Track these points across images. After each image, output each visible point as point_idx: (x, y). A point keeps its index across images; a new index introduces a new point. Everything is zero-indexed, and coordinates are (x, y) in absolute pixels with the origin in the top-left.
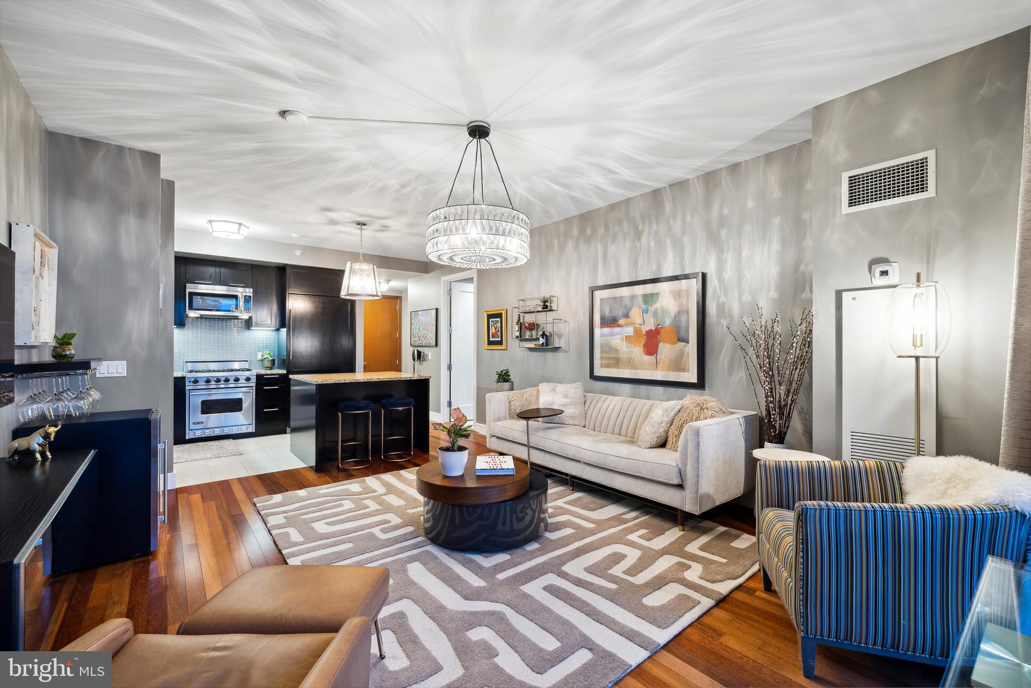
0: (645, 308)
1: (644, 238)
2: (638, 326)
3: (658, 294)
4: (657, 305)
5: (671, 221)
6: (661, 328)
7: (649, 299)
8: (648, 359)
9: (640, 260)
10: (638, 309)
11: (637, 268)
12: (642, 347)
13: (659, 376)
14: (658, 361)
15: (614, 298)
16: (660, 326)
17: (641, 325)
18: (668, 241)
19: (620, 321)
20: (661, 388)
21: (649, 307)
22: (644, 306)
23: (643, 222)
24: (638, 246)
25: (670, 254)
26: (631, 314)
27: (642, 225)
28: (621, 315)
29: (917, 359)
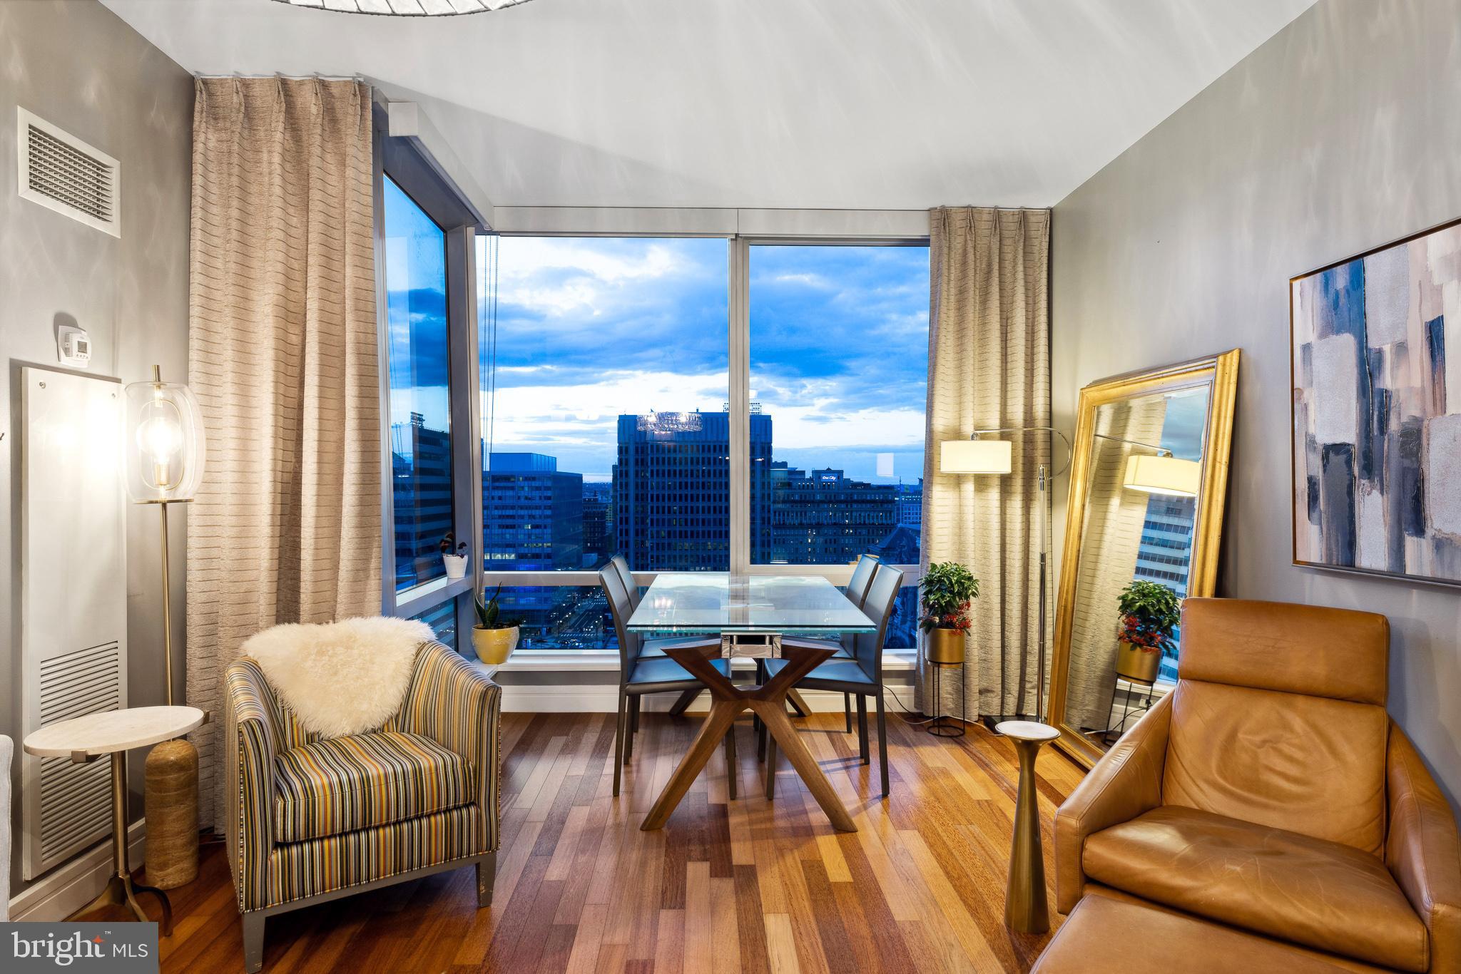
29: (164, 505)
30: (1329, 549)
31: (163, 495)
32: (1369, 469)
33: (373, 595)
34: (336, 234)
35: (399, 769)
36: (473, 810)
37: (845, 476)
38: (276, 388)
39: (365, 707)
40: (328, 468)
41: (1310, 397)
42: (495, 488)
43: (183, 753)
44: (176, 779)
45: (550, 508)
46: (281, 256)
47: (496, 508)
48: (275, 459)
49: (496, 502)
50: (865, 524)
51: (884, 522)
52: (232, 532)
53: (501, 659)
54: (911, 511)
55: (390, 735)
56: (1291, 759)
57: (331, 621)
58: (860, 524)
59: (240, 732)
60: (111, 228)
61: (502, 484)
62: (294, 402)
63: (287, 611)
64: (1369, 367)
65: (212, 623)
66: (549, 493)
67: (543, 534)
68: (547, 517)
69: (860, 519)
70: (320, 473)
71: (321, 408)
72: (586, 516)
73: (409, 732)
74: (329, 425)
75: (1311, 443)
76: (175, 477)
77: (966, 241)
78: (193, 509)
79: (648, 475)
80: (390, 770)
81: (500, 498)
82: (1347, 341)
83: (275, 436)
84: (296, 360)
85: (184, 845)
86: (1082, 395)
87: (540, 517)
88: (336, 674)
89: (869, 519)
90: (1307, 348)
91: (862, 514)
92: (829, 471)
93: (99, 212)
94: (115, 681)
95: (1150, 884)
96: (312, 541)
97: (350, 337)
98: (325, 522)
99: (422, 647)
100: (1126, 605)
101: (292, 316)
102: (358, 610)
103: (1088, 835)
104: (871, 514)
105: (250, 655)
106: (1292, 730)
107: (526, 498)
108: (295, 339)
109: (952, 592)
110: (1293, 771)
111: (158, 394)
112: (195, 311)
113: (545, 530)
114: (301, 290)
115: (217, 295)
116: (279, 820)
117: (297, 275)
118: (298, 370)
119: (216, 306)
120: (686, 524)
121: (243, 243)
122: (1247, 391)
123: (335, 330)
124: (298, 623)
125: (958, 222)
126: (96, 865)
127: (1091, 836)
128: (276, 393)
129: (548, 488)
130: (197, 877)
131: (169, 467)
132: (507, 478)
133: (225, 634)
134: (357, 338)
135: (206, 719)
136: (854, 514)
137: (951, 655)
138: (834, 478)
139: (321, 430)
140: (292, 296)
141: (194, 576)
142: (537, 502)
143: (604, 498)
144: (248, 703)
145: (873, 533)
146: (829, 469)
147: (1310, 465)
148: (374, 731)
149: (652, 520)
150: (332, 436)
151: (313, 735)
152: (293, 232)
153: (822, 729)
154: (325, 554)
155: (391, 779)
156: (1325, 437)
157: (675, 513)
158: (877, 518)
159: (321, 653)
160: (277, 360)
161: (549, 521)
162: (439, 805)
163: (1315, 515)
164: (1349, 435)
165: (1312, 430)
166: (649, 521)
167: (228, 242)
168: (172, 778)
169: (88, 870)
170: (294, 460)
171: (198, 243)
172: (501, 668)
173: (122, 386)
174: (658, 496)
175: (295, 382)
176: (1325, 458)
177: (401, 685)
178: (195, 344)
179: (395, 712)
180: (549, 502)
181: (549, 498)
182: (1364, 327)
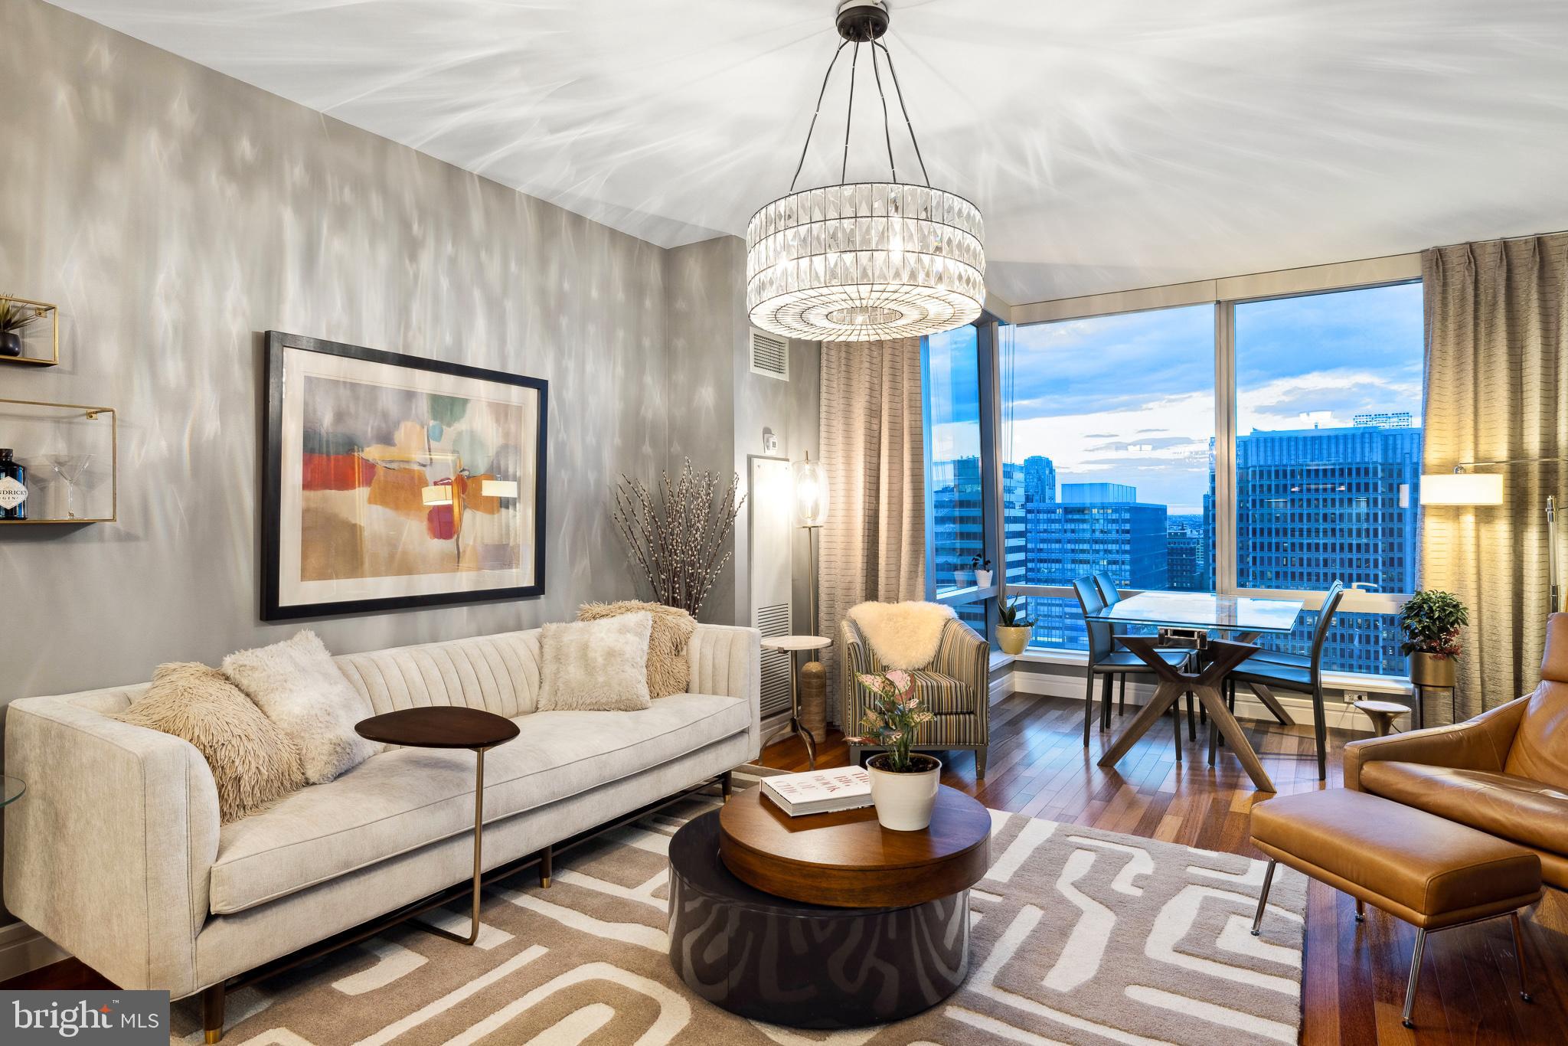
0: (434, 426)
1: (426, 258)
2: (416, 467)
3: (465, 402)
4: (462, 426)
5: (483, 254)
6: (469, 477)
7: (446, 408)
8: (438, 546)
9: (416, 309)
10: (418, 427)
11: (407, 327)
12: (426, 520)
13: (464, 582)
14: (461, 550)
15: (353, 386)
16: (466, 473)
17: (424, 466)
18: (477, 294)
19: (367, 449)
20: (465, 609)
21: (444, 427)
22: (432, 423)
23: (421, 221)
24: (411, 273)
25: (481, 323)
26: (399, 436)
27: (419, 225)
28: (369, 434)
29: (810, 529)
31: (810, 524)
33: (920, 588)
34: (898, 359)
35: (929, 684)
36: (972, 716)
38: (865, 458)
39: (914, 654)
40: (894, 507)
42: (1067, 521)
43: (819, 669)
44: (816, 682)
45: (1128, 542)
46: (867, 378)
47: (1069, 542)
48: (864, 502)
49: (1069, 535)
52: (842, 546)
53: (1018, 652)
55: (929, 673)
57: (895, 602)
59: (849, 648)
60: (785, 377)
61: (1076, 517)
62: (874, 466)
63: (871, 594)
65: (832, 599)
66: (1127, 527)
67: (1121, 569)
68: (1125, 552)
70: (889, 510)
71: (890, 470)
72: (1172, 552)
73: (939, 672)
74: (895, 480)
76: (815, 514)
78: (822, 531)
79: (1250, 505)
80: (924, 684)
81: (1073, 531)
83: (865, 488)
84: (875, 440)
85: (820, 721)
87: (1118, 552)
88: (898, 632)
93: (780, 371)
94: (786, 626)
95: (1400, 791)
96: (885, 553)
97: (906, 424)
98: (893, 541)
99: (948, 621)
101: (874, 413)
102: (911, 596)
103: (1367, 761)
105: (852, 616)
107: (1102, 532)
108: (875, 427)
109: (1431, 618)
111: (807, 467)
112: (823, 415)
113: (1123, 566)
114: (879, 396)
115: (834, 404)
116: (867, 699)
117: (877, 387)
118: (877, 446)
119: (833, 411)
120: (1301, 565)
121: (848, 372)
123: (898, 420)
124: (877, 601)
125: (1455, 261)
126: (779, 724)
127: (1369, 762)
128: (865, 462)
129: (1125, 521)
130: (826, 742)
131: (812, 508)
132: (1081, 510)
133: (839, 606)
134: (910, 425)
135: (832, 643)
137: (1435, 678)
139: (890, 483)
140: (874, 401)
141: (823, 571)
142: (1114, 536)
143: (1195, 532)
144: (852, 636)
148: (919, 669)
149: (1254, 559)
150: (896, 487)
151: (885, 667)
152: (874, 361)
153: (1298, 735)
154: (893, 561)
155: (925, 689)
157: (1285, 550)
159: (890, 620)
160: (866, 442)
161: (1127, 557)
162: (952, 709)
166: (1250, 560)
167: (840, 372)
168: (814, 681)
169: (777, 724)
170: (875, 502)
171: (824, 374)
172: (1017, 658)
173: (790, 463)
174: (1262, 530)
175: (875, 453)
177: (936, 643)
178: (823, 434)
179: (931, 660)
180: (1128, 536)
181: (1127, 532)
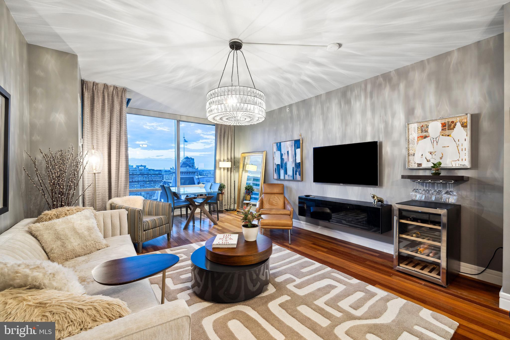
29: (95, 174)
30: (277, 177)
31: (95, 172)
32: (282, 167)
36: (168, 224)
37: (147, 167)
38: (107, 149)
41: (275, 158)
50: (153, 180)
51: (159, 180)
54: (166, 177)
56: (275, 201)
58: (151, 180)
59: (139, 212)
64: (282, 155)
69: (151, 179)
70: (116, 167)
71: (116, 154)
75: (275, 164)
76: (97, 168)
77: (221, 127)
82: (279, 152)
83: (107, 159)
86: (241, 155)
89: (154, 179)
90: (275, 152)
91: (152, 178)
92: (141, 166)
96: (114, 181)
99: (144, 200)
100: (246, 188)
101: (108, 134)
104: (155, 178)
106: (275, 198)
108: (108, 139)
109: (222, 188)
110: (275, 202)
112: (86, 132)
116: (144, 226)
122: (267, 157)
123: (118, 138)
128: (107, 151)
136: (149, 178)
138: (143, 168)
139: (116, 158)
145: (155, 183)
146: (141, 165)
147: (275, 167)
154: (116, 184)
156: (277, 163)
158: (157, 179)
160: (107, 144)
163: (276, 173)
164: (279, 163)
165: (275, 162)
170: (109, 164)
171: (86, 117)
176: (277, 166)
178: (86, 139)
182: (281, 151)
